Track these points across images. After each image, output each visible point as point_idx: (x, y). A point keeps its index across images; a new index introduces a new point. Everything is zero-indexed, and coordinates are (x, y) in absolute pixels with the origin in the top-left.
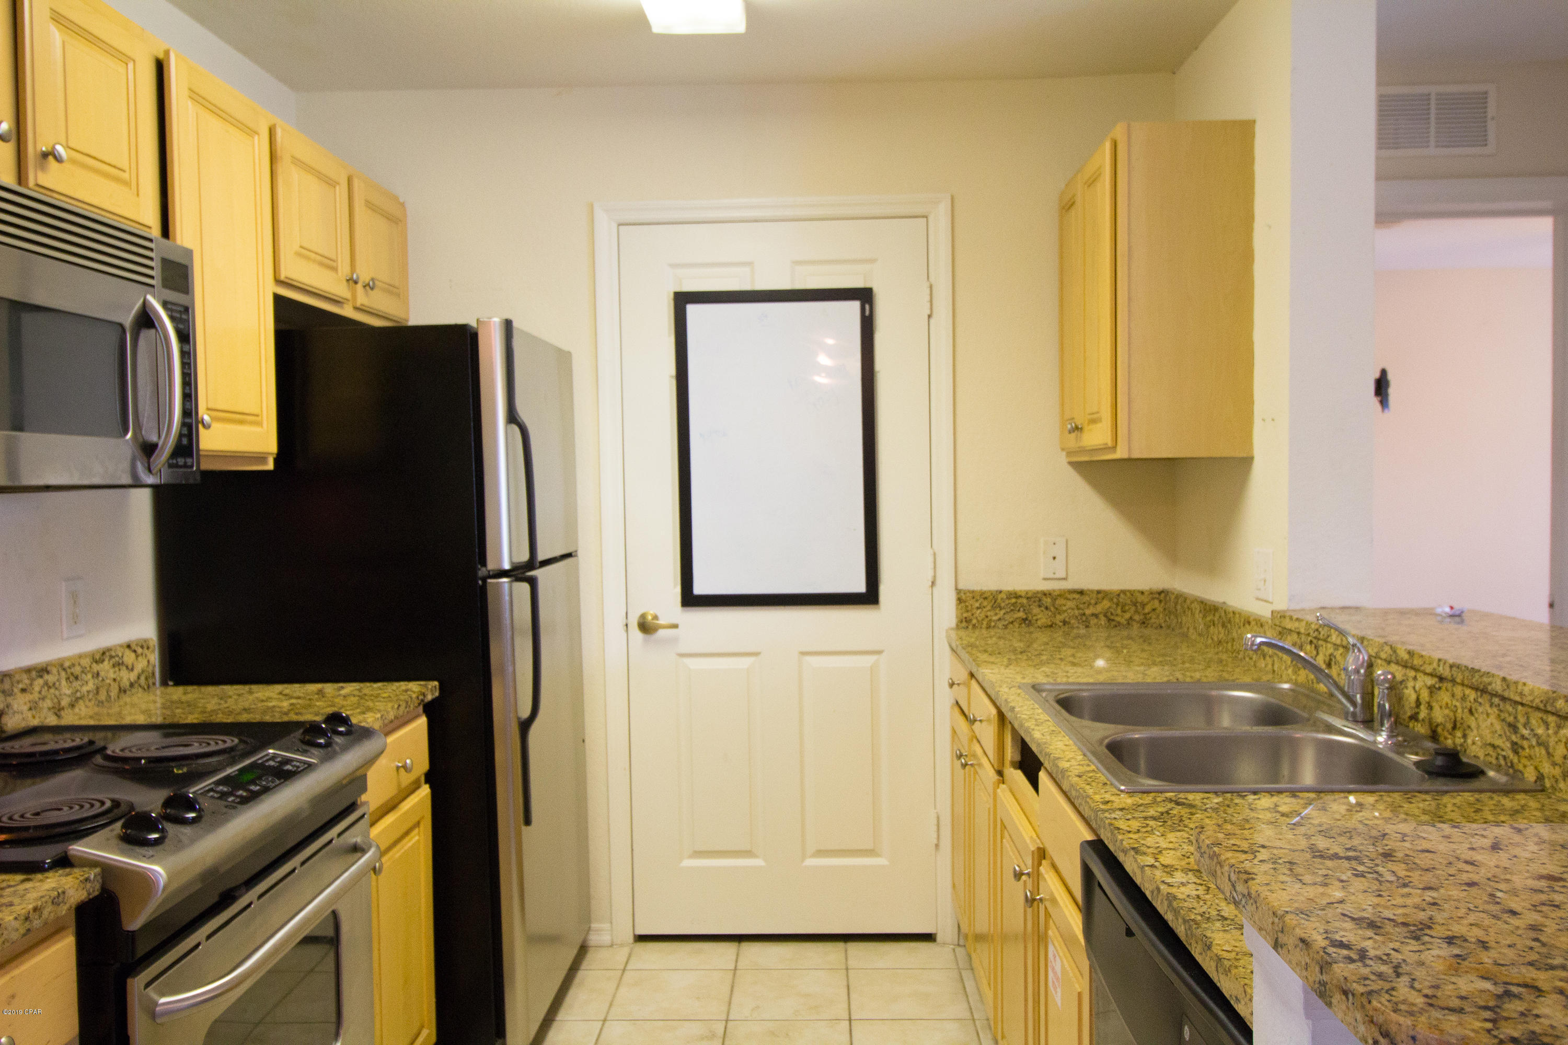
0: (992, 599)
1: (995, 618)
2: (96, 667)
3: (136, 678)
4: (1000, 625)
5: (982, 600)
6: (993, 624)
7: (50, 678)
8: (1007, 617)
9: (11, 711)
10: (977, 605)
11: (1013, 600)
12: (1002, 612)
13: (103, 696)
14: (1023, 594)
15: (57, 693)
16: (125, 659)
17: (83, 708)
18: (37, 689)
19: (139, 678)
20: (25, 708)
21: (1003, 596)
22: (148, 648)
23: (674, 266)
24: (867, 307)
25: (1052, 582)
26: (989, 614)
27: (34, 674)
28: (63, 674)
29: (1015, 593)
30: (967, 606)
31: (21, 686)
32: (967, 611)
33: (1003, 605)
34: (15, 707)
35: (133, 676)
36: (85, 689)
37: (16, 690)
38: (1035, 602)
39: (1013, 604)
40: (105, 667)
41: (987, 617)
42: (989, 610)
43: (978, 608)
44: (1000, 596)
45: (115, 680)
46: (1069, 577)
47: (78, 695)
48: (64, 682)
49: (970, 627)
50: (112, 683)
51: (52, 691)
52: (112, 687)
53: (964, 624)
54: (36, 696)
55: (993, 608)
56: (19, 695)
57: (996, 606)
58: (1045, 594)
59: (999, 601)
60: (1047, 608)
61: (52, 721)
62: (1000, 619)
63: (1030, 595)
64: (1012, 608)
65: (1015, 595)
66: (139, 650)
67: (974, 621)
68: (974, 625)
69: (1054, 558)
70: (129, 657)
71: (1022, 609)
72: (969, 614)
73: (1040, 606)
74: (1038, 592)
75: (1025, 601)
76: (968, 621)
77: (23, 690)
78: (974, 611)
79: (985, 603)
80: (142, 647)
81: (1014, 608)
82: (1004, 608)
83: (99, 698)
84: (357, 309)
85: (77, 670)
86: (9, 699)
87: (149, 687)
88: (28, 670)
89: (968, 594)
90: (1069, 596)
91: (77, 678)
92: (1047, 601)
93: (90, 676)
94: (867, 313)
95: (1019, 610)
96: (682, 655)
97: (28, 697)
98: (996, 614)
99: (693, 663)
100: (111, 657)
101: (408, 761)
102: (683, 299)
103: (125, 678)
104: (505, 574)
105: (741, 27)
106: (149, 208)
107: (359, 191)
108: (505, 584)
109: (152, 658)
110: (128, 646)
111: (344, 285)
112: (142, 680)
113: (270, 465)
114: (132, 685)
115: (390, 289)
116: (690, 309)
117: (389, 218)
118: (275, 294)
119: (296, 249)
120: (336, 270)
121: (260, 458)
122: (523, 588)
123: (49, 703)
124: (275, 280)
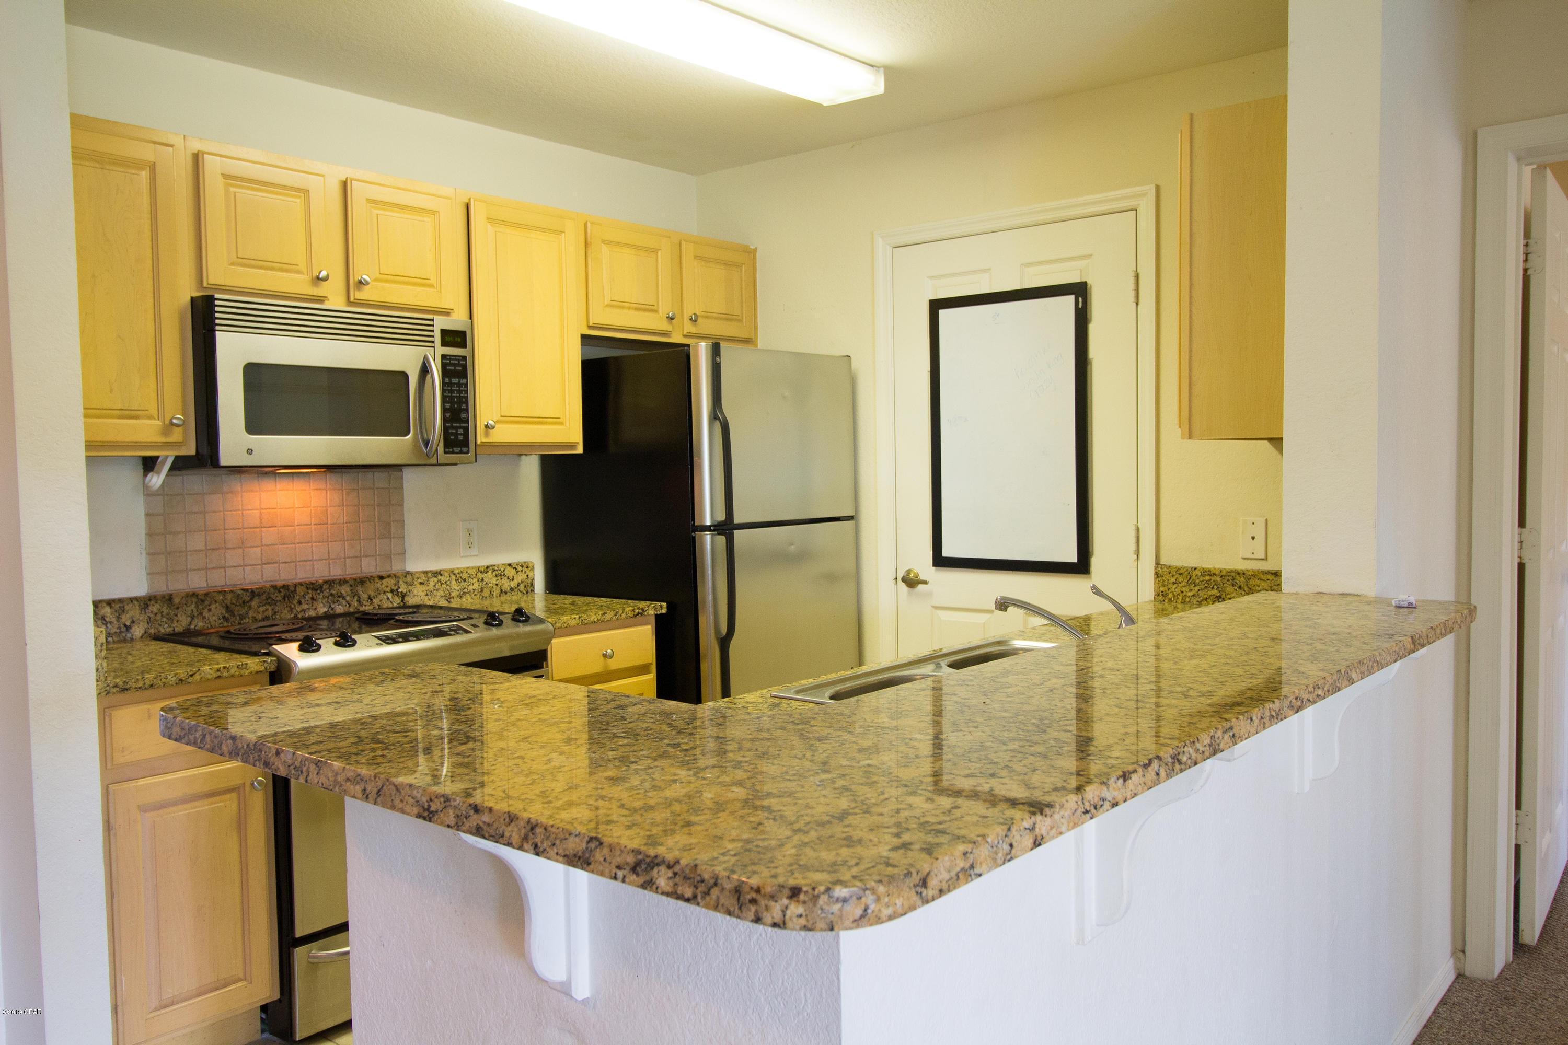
0: (1188, 575)
1: (1190, 594)
2: (480, 576)
3: (516, 586)
4: (1195, 600)
5: (1177, 576)
6: (1188, 600)
7: (443, 579)
8: (1201, 593)
9: (412, 595)
10: (1173, 580)
11: (1207, 578)
12: (1197, 588)
13: (486, 593)
14: (1217, 573)
15: (448, 587)
16: (506, 572)
17: (469, 599)
18: (432, 584)
19: (518, 586)
20: (423, 594)
21: (1198, 572)
22: (527, 567)
23: (932, 278)
24: (1080, 299)
25: (1253, 562)
26: (1184, 589)
27: (430, 575)
28: (453, 577)
29: (1210, 571)
30: (1164, 581)
31: (419, 581)
32: (1164, 586)
33: (1197, 581)
34: (415, 592)
35: (513, 584)
36: (471, 588)
37: (416, 583)
38: (1228, 580)
39: (1207, 582)
40: (489, 577)
41: (1182, 592)
42: (1185, 586)
43: (1174, 583)
44: (1195, 573)
45: (497, 585)
46: (1269, 558)
47: (466, 590)
48: (454, 582)
49: (1166, 601)
50: (495, 586)
51: (444, 586)
52: (494, 589)
53: (1160, 598)
54: (431, 587)
55: (1188, 584)
56: (418, 585)
57: (1191, 582)
58: (1239, 574)
59: (1194, 577)
60: (1240, 587)
61: (443, 603)
62: (1194, 595)
63: (1223, 573)
64: (1206, 585)
65: (1210, 573)
66: (519, 568)
67: (1170, 596)
68: (1170, 599)
69: (1253, 538)
70: (510, 572)
71: (1215, 587)
72: (1166, 588)
73: (1233, 585)
74: (1232, 571)
75: (1219, 579)
76: (1164, 595)
77: (421, 583)
78: (1171, 586)
79: (1181, 579)
80: (522, 566)
81: (1208, 585)
82: (1199, 585)
83: (483, 594)
84: (685, 336)
85: (465, 576)
86: (410, 588)
87: (527, 593)
88: (426, 572)
89: (1165, 569)
90: (1263, 577)
91: (465, 580)
92: (1241, 580)
93: (475, 580)
94: (1080, 306)
95: (1213, 588)
96: (936, 608)
97: (424, 588)
98: (1191, 590)
99: (944, 615)
100: (494, 570)
101: (609, 651)
102: (936, 306)
103: (506, 584)
104: (708, 529)
105: (880, 89)
106: (454, 299)
107: (688, 251)
108: (708, 536)
109: (531, 574)
110: (510, 565)
111: (665, 321)
112: (522, 587)
113: (580, 450)
114: (512, 589)
115: (728, 318)
116: (943, 313)
117: (728, 264)
118: (584, 337)
119: (606, 304)
120: (656, 311)
121: (573, 446)
122: (721, 540)
123: (441, 593)
124: (586, 327)
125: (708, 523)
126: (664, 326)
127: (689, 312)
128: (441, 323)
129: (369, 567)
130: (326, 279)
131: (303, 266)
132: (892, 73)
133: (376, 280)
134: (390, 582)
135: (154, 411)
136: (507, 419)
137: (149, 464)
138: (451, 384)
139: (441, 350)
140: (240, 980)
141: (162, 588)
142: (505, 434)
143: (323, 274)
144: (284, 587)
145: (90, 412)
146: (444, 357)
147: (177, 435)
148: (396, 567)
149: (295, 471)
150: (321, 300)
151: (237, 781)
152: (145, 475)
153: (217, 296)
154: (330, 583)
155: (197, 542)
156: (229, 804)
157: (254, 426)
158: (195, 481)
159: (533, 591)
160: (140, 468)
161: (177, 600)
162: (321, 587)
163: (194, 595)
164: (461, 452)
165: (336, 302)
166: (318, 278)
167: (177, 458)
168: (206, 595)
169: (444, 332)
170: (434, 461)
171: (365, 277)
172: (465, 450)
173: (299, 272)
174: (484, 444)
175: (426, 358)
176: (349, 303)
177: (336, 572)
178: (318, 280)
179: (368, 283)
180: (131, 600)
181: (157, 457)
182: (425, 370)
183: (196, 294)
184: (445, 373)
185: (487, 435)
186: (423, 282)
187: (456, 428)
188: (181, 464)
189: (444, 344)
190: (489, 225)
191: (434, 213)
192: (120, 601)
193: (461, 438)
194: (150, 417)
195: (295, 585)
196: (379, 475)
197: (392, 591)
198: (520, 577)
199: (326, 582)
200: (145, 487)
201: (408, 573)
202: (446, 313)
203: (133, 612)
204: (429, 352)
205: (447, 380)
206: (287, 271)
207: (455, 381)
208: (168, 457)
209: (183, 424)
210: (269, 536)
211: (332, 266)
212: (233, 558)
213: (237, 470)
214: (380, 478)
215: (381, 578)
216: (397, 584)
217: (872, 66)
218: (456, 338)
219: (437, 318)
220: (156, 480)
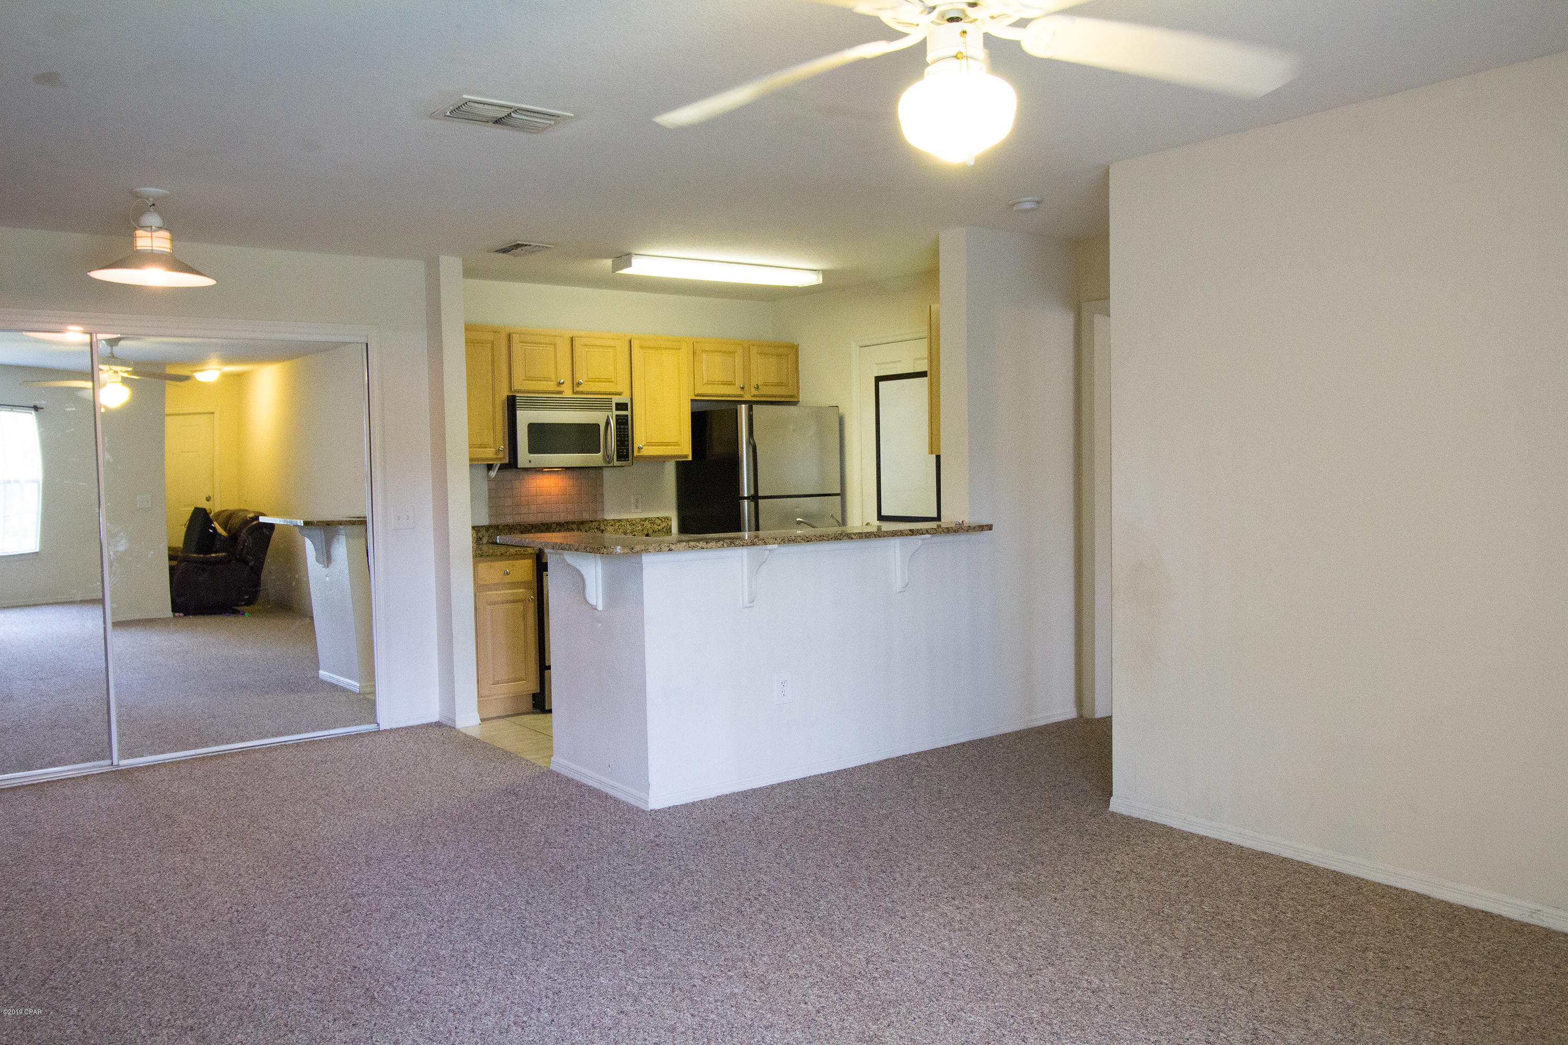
2: (642, 523)
3: (661, 529)
13: (645, 531)
15: (625, 528)
16: (656, 521)
18: (617, 526)
20: (613, 530)
22: (668, 520)
23: (877, 364)
27: (616, 521)
28: (628, 523)
31: (611, 524)
34: (609, 529)
36: (637, 529)
40: (647, 524)
45: (651, 528)
47: (634, 530)
48: (628, 525)
51: (623, 527)
52: (650, 530)
56: (610, 526)
66: (663, 520)
84: (752, 396)
85: (634, 522)
86: (606, 527)
87: (668, 532)
88: (614, 520)
91: (634, 525)
93: (640, 525)
97: (613, 527)
100: (650, 520)
102: (878, 379)
103: (656, 527)
104: (745, 498)
105: (820, 281)
106: (623, 387)
107: (754, 350)
108: (746, 502)
109: (670, 523)
110: (658, 518)
111: (740, 389)
112: (665, 530)
113: (690, 458)
114: (659, 530)
115: (779, 385)
116: (881, 384)
117: (779, 356)
118: (692, 400)
119: (704, 382)
120: (734, 384)
121: (686, 456)
122: (753, 504)
123: (621, 530)
124: (693, 395)
125: (746, 496)
126: (740, 392)
127: (754, 384)
128: (616, 399)
129: (586, 516)
130: (563, 383)
131: (553, 378)
132: (825, 273)
133: (587, 381)
134: (597, 524)
135: (492, 443)
136: (649, 444)
137: (490, 467)
138: (620, 428)
139: (616, 413)
140: (523, 680)
141: (494, 523)
142: (648, 451)
143: (562, 381)
144: (546, 524)
145: (472, 446)
146: (617, 416)
147: (501, 455)
148: (599, 517)
149: (551, 470)
150: (561, 393)
151: (523, 598)
152: (488, 472)
153: (517, 395)
154: (568, 523)
155: (509, 502)
156: (520, 606)
157: (533, 450)
158: (508, 474)
159: (671, 532)
160: (486, 470)
161: (500, 527)
162: (563, 525)
163: (508, 525)
164: (625, 461)
165: (568, 393)
166: (559, 383)
167: (501, 464)
168: (513, 526)
169: (617, 404)
170: (611, 465)
171: (581, 381)
172: (627, 459)
173: (551, 381)
174: (637, 457)
175: (608, 417)
176: (574, 393)
177: (570, 518)
178: (560, 384)
179: (582, 383)
180: (482, 526)
181: (493, 464)
182: (608, 423)
183: (510, 394)
184: (617, 423)
185: (639, 452)
186: (608, 381)
187: (623, 449)
188: (503, 467)
189: (617, 409)
190: (641, 350)
191: (614, 347)
192: (478, 527)
193: (625, 454)
194: (491, 447)
195: (552, 523)
196: (591, 472)
197: (597, 528)
198: (664, 524)
199: (565, 522)
200: (488, 476)
201: (606, 520)
202: (620, 394)
203: (483, 532)
204: (609, 414)
205: (618, 427)
206: (547, 381)
207: (622, 427)
208: (498, 464)
209: (503, 450)
210: (540, 500)
211: (565, 377)
212: (524, 510)
213: (526, 470)
214: (592, 474)
215: (592, 522)
216: (599, 525)
217: (816, 270)
218: (621, 406)
219: (613, 397)
220: (493, 474)
